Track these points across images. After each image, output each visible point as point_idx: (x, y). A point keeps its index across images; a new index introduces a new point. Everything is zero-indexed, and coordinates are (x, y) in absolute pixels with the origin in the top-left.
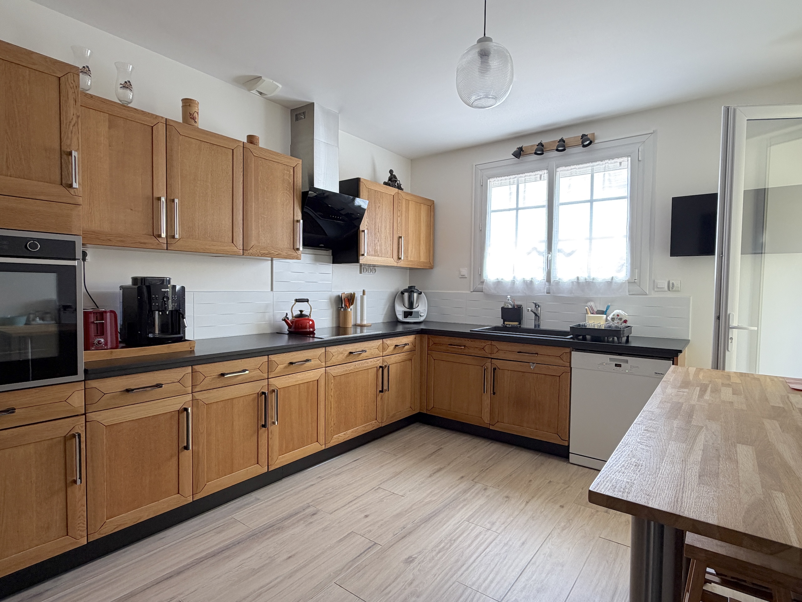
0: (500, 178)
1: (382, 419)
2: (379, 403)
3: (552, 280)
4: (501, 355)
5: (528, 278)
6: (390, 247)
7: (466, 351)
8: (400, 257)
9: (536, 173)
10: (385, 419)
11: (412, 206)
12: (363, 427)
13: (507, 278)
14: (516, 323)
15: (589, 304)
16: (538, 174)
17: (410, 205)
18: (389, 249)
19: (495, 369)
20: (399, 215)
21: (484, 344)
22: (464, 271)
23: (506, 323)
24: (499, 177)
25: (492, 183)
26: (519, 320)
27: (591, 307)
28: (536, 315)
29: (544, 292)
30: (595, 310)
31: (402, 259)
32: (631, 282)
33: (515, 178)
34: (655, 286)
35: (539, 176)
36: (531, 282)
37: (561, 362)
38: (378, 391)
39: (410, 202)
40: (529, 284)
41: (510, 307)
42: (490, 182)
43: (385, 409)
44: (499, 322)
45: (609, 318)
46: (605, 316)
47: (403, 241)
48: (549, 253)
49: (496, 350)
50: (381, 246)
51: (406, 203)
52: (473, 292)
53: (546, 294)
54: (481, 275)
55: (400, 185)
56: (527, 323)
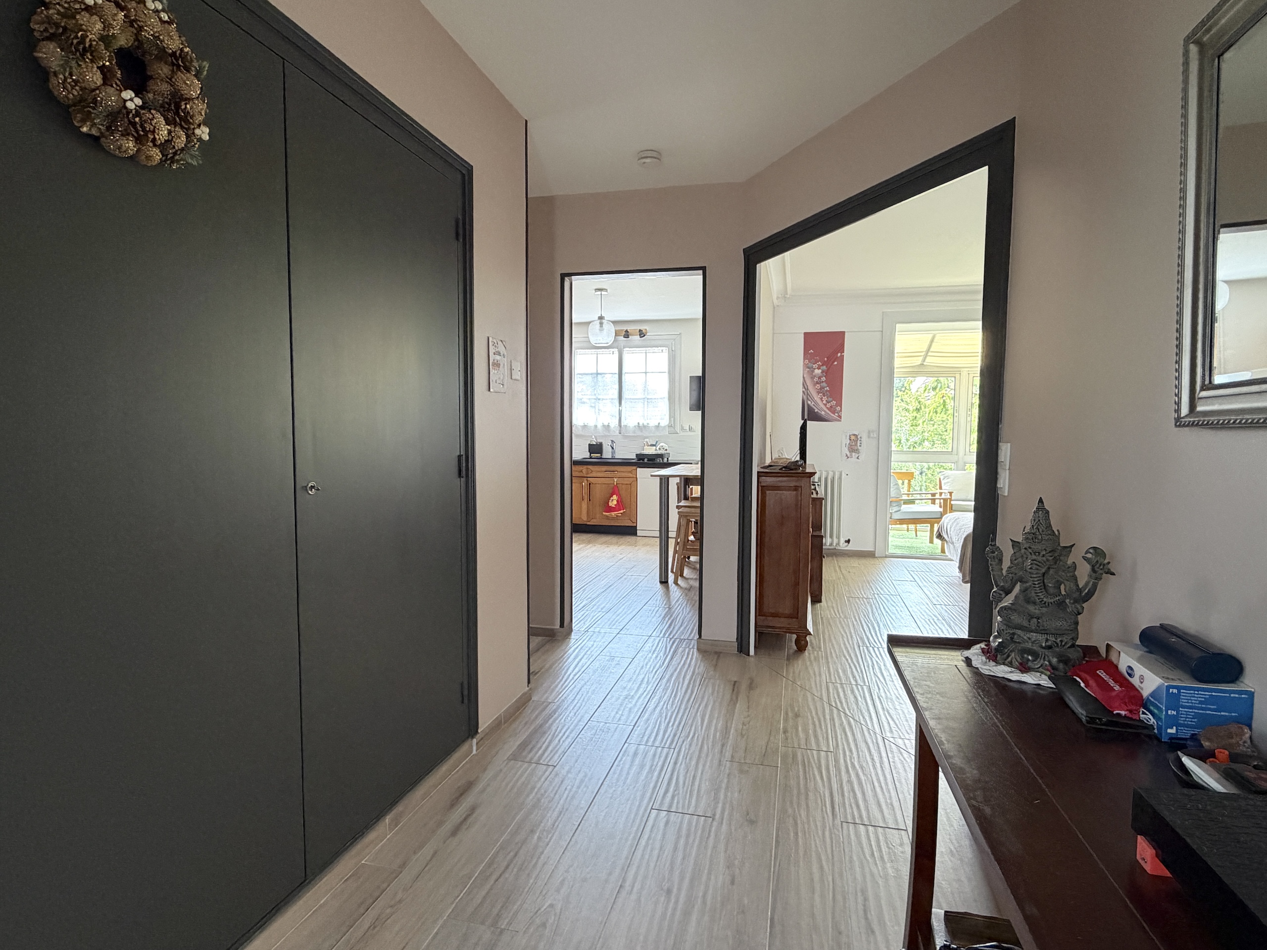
3: (622, 424)
4: (594, 475)
5: (606, 423)
9: (610, 350)
13: (591, 423)
14: (599, 455)
15: (646, 440)
19: (590, 484)
21: (581, 468)
23: (592, 455)
25: (578, 353)
26: (601, 452)
27: (647, 442)
28: (613, 448)
29: (617, 433)
30: (650, 444)
32: (670, 426)
33: (595, 351)
34: (682, 429)
35: (612, 352)
36: (608, 426)
37: (631, 475)
40: (607, 427)
41: (595, 443)
44: (587, 455)
45: (657, 448)
46: (655, 447)
48: (620, 406)
49: (589, 471)
53: (619, 434)
56: (607, 454)
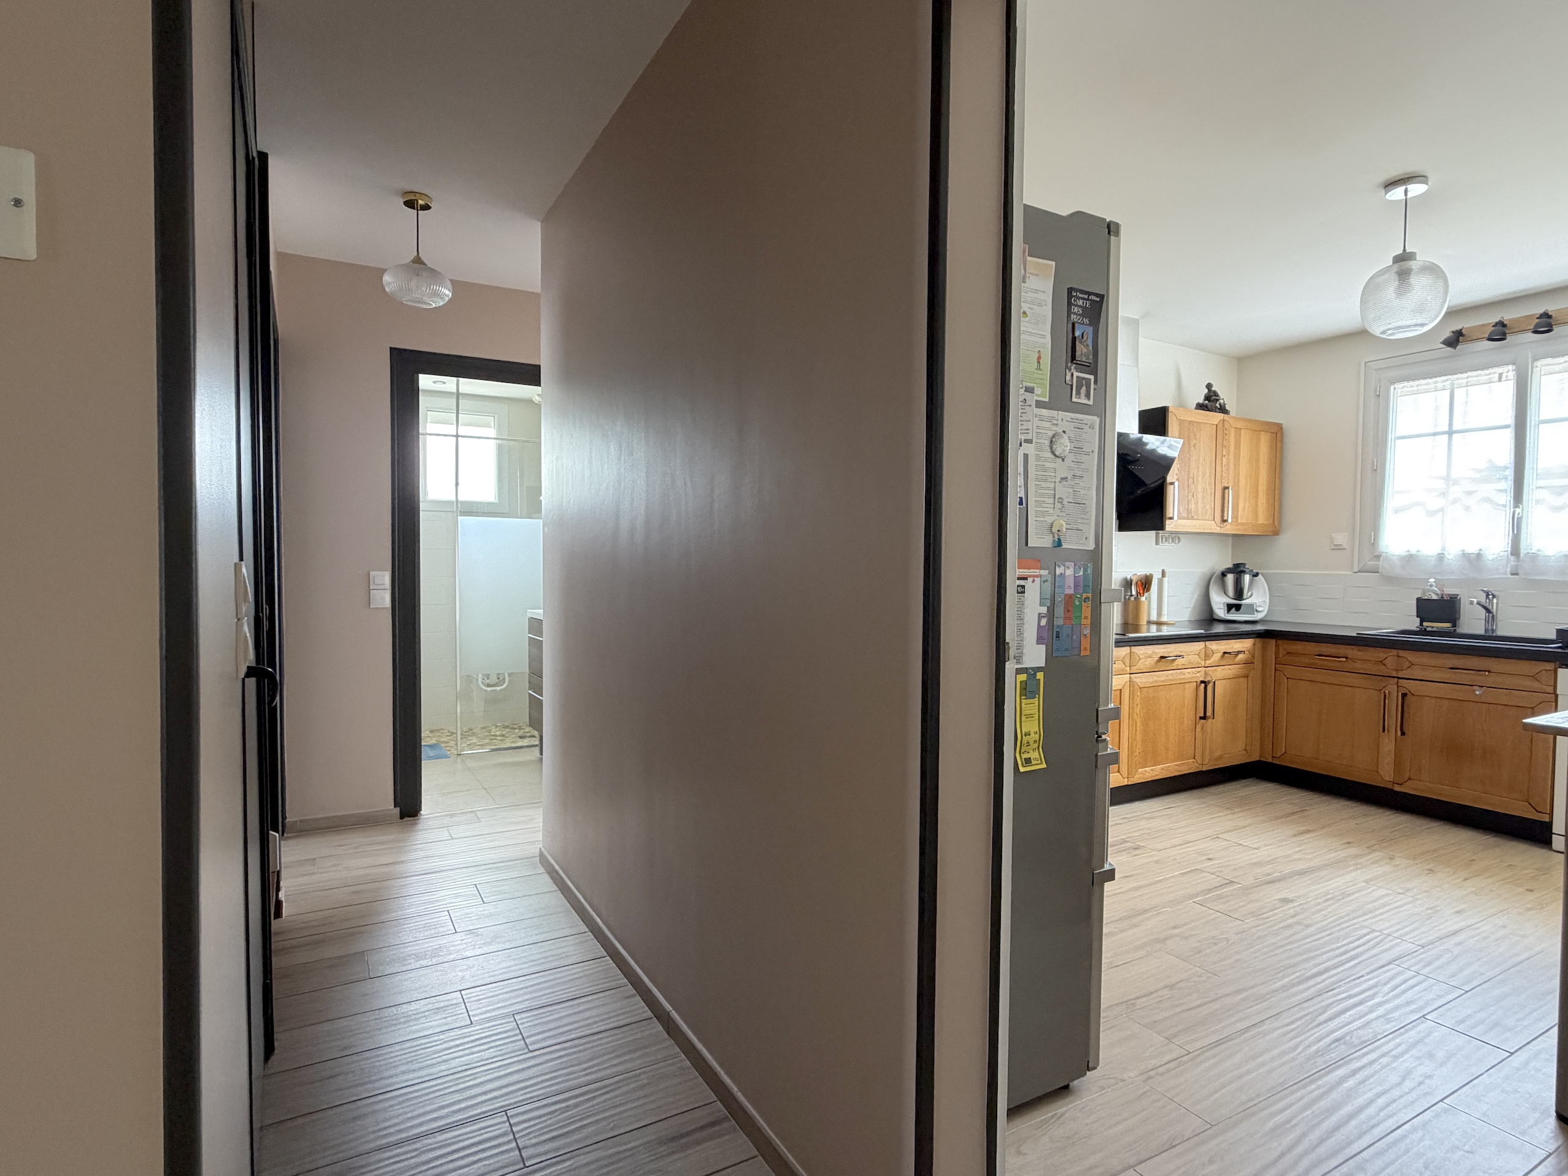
0: (1417, 382)
1: (1203, 760)
2: (1199, 735)
3: (1523, 552)
4: (1416, 673)
5: (1472, 549)
6: (1211, 505)
7: (1350, 666)
8: (1225, 518)
9: (1491, 370)
10: (1206, 762)
11: (1245, 437)
12: (1177, 765)
13: (1428, 549)
14: (1448, 625)
16: (1494, 373)
17: (1242, 436)
18: (1208, 507)
19: (1404, 695)
20: (1224, 454)
21: (1383, 656)
22: (1341, 539)
23: (1425, 624)
24: (1413, 380)
25: (1400, 391)
26: (1454, 622)
28: (1488, 611)
29: (1505, 573)
31: (1230, 521)
33: (1447, 380)
35: (1497, 376)
36: (1479, 556)
37: (1539, 684)
38: (1198, 718)
39: (1243, 431)
40: (1475, 560)
41: (1434, 597)
42: (1395, 389)
43: (1208, 747)
44: (1414, 624)
47: (1230, 494)
48: (1516, 505)
49: (1407, 664)
50: (1196, 503)
51: (1235, 435)
52: (1359, 572)
53: (1510, 576)
54: (1374, 545)
55: (1225, 405)
56: (1472, 622)
